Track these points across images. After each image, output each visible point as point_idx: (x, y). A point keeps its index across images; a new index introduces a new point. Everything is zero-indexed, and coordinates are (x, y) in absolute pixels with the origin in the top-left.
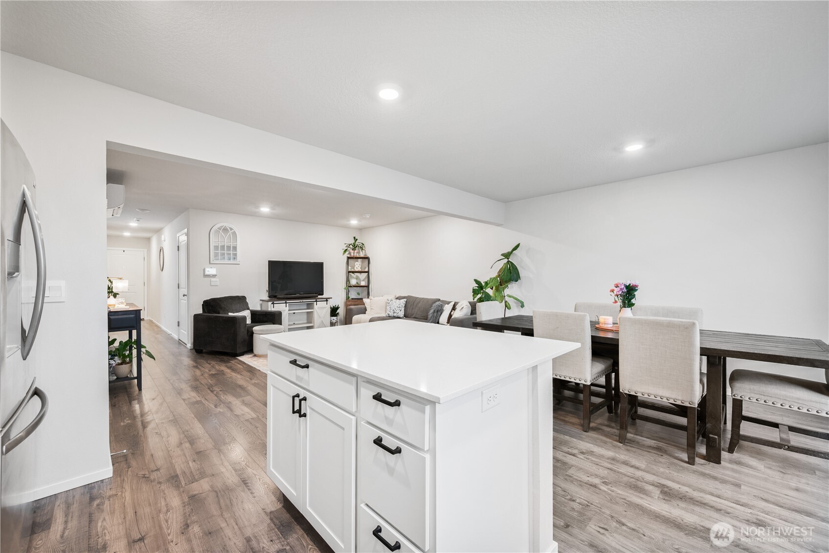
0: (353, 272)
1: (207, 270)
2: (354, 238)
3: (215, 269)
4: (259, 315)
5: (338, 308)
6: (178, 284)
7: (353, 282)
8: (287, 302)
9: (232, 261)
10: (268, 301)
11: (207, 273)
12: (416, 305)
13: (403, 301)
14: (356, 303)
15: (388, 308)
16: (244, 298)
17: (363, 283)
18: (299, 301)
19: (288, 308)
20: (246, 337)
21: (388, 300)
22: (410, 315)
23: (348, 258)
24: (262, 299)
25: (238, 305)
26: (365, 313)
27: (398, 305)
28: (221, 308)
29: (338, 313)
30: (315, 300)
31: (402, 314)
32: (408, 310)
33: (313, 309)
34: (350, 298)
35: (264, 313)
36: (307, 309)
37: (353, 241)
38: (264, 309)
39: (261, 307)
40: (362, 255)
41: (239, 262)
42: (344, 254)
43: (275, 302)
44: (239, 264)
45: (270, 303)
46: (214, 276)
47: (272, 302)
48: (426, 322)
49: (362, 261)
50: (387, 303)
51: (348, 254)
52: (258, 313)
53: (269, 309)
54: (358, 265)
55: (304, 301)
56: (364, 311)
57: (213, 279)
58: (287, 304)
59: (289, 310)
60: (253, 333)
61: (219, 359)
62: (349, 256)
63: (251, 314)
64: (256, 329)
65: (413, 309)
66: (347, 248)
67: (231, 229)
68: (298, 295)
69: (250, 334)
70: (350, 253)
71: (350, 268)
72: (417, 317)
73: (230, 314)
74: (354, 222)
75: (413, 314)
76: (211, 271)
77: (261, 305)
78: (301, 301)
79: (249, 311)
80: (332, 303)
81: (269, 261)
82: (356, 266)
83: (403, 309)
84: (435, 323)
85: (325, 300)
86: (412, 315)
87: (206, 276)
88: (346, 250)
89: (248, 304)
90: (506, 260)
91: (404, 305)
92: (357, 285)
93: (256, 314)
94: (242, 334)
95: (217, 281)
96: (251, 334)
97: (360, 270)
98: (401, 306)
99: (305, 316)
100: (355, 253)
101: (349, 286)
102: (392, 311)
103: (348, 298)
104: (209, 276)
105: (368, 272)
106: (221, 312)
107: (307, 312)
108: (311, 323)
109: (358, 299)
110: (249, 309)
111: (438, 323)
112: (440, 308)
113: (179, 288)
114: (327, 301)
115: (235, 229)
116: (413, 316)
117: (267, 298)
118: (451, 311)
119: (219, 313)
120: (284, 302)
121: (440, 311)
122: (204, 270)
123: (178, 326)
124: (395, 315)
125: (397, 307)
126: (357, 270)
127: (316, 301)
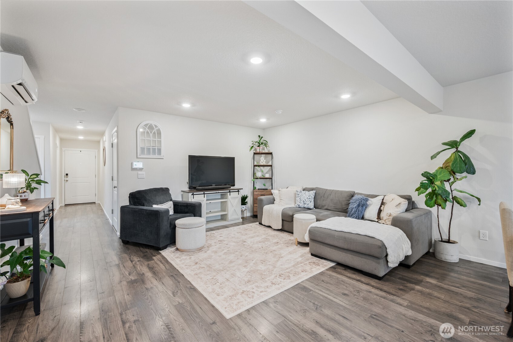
0: (259, 166)
1: (134, 163)
2: (259, 136)
3: (142, 163)
4: (181, 206)
5: (246, 197)
6: (112, 177)
7: (259, 174)
8: (205, 193)
9: (157, 156)
10: (188, 192)
11: (134, 167)
12: (328, 197)
13: (312, 193)
14: (263, 193)
15: (298, 199)
16: (167, 190)
17: (267, 176)
18: (215, 192)
19: (206, 198)
20: (169, 231)
21: (297, 192)
22: (321, 206)
23: (255, 154)
24: (182, 190)
25: (162, 197)
26: (273, 203)
27: (308, 197)
28: (146, 200)
29: (247, 202)
30: (228, 191)
31: (311, 205)
32: (318, 201)
33: (226, 198)
34: (257, 188)
35: (186, 204)
36: (222, 198)
37: (257, 139)
38: (185, 200)
39: (182, 198)
40: (266, 151)
41: (163, 156)
42: (250, 150)
43: (195, 193)
44: (163, 159)
45: (190, 194)
46: (141, 169)
47: (192, 193)
48: (346, 217)
49: (265, 156)
50: (296, 195)
51: (254, 150)
52: (179, 204)
53: (190, 200)
54: (262, 160)
55: (219, 192)
56: (272, 202)
57: (140, 172)
58: (205, 195)
59: (207, 200)
60: (176, 226)
61: (143, 253)
62: (255, 152)
63: (174, 205)
64: (178, 222)
65: (323, 200)
66: (253, 145)
67: (156, 126)
68: (214, 186)
69: (172, 226)
70: (256, 150)
71: (255, 162)
72: (329, 208)
73: (155, 207)
74: (263, 120)
75: (325, 206)
76: (138, 165)
77: (182, 196)
78: (217, 192)
79: (171, 203)
80: (243, 193)
81: (189, 156)
82: (262, 161)
83: (313, 200)
84: (359, 219)
85: (237, 190)
86: (323, 206)
87: (133, 169)
88: (253, 147)
89: (170, 195)
90: (454, 150)
91: (313, 197)
92: (262, 177)
93: (178, 205)
94: (165, 227)
95: (143, 174)
96: (173, 228)
97: (265, 164)
98: (311, 198)
99: (220, 205)
100: (261, 149)
101: (255, 178)
102: (302, 202)
103: (254, 188)
104: (136, 169)
105: (271, 166)
106: (146, 204)
107: (221, 202)
108: (225, 211)
109: (263, 189)
110: (171, 200)
111: (363, 218)
112: (363, 202)
113: (112, 180)
114: (238, 191)
115: (160, 126)
116: (325, 208)
117: (186, 189)
118: (381, 206)
119: (144, 205)
120: (203, 193)
121: (363, 205)
122: (132, 164)
123: (112, 213)
124: (306, 206)
125: (307, 198)
126: (262, 164)
127: (230, 192)
